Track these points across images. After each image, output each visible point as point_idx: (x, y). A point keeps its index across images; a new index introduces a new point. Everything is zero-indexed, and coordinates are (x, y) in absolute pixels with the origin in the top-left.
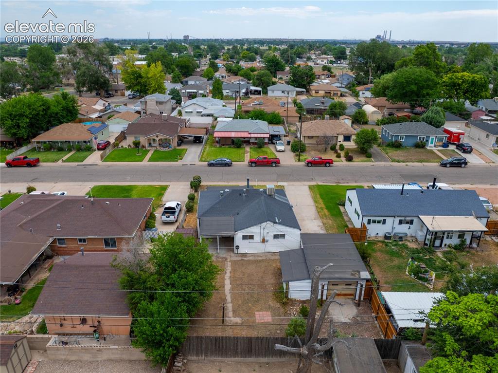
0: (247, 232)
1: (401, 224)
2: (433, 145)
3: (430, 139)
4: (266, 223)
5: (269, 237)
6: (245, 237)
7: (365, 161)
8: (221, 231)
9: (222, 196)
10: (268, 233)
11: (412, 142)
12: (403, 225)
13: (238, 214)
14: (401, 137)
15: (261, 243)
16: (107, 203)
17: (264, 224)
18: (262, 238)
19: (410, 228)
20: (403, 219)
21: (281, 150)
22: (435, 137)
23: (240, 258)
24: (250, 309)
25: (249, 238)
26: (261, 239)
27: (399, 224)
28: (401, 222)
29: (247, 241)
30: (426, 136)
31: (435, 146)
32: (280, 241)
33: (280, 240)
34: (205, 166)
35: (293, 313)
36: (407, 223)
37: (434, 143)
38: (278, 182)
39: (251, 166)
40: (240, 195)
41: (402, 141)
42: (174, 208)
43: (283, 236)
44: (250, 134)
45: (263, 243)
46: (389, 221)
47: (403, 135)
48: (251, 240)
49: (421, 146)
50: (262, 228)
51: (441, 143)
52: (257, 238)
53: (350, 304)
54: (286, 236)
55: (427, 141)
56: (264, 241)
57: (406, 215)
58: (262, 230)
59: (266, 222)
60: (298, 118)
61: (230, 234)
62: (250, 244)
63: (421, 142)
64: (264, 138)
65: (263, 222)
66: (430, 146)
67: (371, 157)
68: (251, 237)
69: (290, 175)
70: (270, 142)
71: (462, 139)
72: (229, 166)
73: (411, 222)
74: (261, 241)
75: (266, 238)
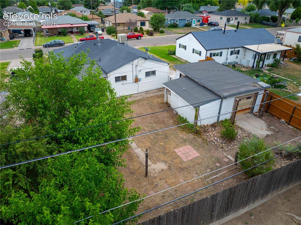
0: (119, 72)
1: (232, 55)
2: (195, 25)
3: (193, 20)
4: (137, 60)
5: (142, 76)
6: (117, 79)
7: (161, 35)
9: (76, 48)
10: (140, 71)
11: (183, 23)
12: (233, 55)
13: (100, 61)
14: (176, 20)
15: (134, 83)
17: (136, 62)
18: (134, 77)
19: (237, 57)
20: (233, 50)
21: (100, 34)
22: (195, 19)
24: (164, 148)
25: (122, 80)
26: (134, 79)
27: (230, 55)
28: (232, 53)
29: (120, 83)
30: (191, 19)
31: (196, 25)
32: (151, 78)
35: (215, 139)
36: (236, 53)
37: (195, 23)
40: (95, 44)
41: (177, 23)
43: (154, 73)
44: (72, 25)
45: (137, 83)
46: (225, 52)
47: (177, 19)
48: (124, 82)
49: (188, 25)
50: (134, 66)
51: (199, 23)
52: (130, 79)
54: (157, 72)
55: (191, 22)
56: (137, 80)
57: (235, 46)
58: (134, 69)
59: (138, 58)
60: (101, 20)
62: (124, 85)
63: (189, 23)
64: (84, 26)
65: (135, 59)
66: (193, 25)
67: (164, 33)
68: (124, 78)
70: (89, 31)
71: (209, 21)
73: (238, 52)
74: (134, 81)
75: (139, 77)
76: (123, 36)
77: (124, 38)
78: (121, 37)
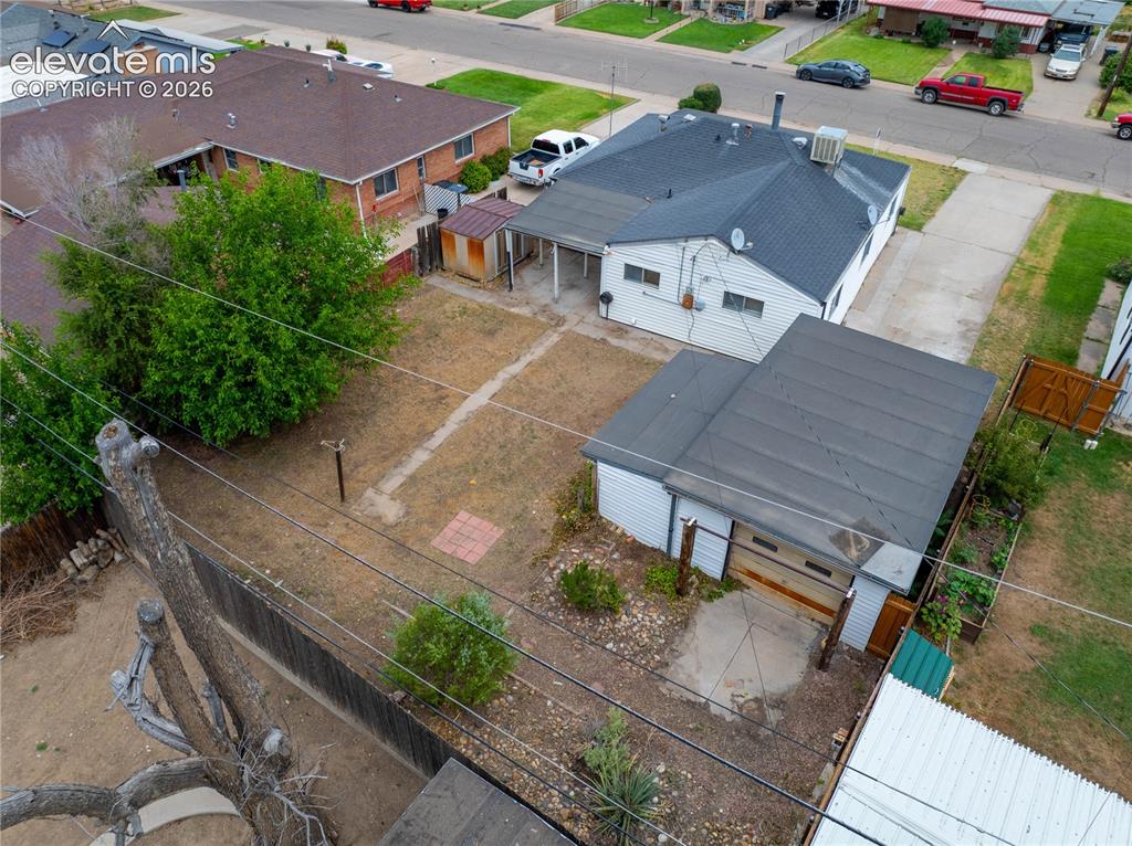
0: (638, 255)
4: (703, 242)
5: (710, 296)
6: (632, 273)
8: (569, 232)
10: (706, 279)
13: (670, 196)
15: (680, 309)
16: (368, 86)
17: (695, 245)
21: (1060, 75)
23: (598, 334)
24: (461, 493)
25: (647, 281)
26: (681, 295)
29: (637, 288)
32: (734, 319)
33: (748, 318)
34: (785, 76)
38: (958, 158)
39: (922, 101)
42: (555, 148)
43: (756, 306)
44: (987, 8)
45: (686, 311)
48: (649, 289)
50: (688, 256)
52: (669, 288)
53: (798, 640)
54: (766, 308)
56: (689, 303)
58: (688, 265)
59: (706, 237)
61: (588, 246)
62: (646, 299)
64: (1028, 28)
68: (652, 278)
69: (1022, 147)
72: (855, 87)
74: (681, 300)
75: (699, 297)
76: (824, 140)
77: (829, 145)
78: (818, 139)
